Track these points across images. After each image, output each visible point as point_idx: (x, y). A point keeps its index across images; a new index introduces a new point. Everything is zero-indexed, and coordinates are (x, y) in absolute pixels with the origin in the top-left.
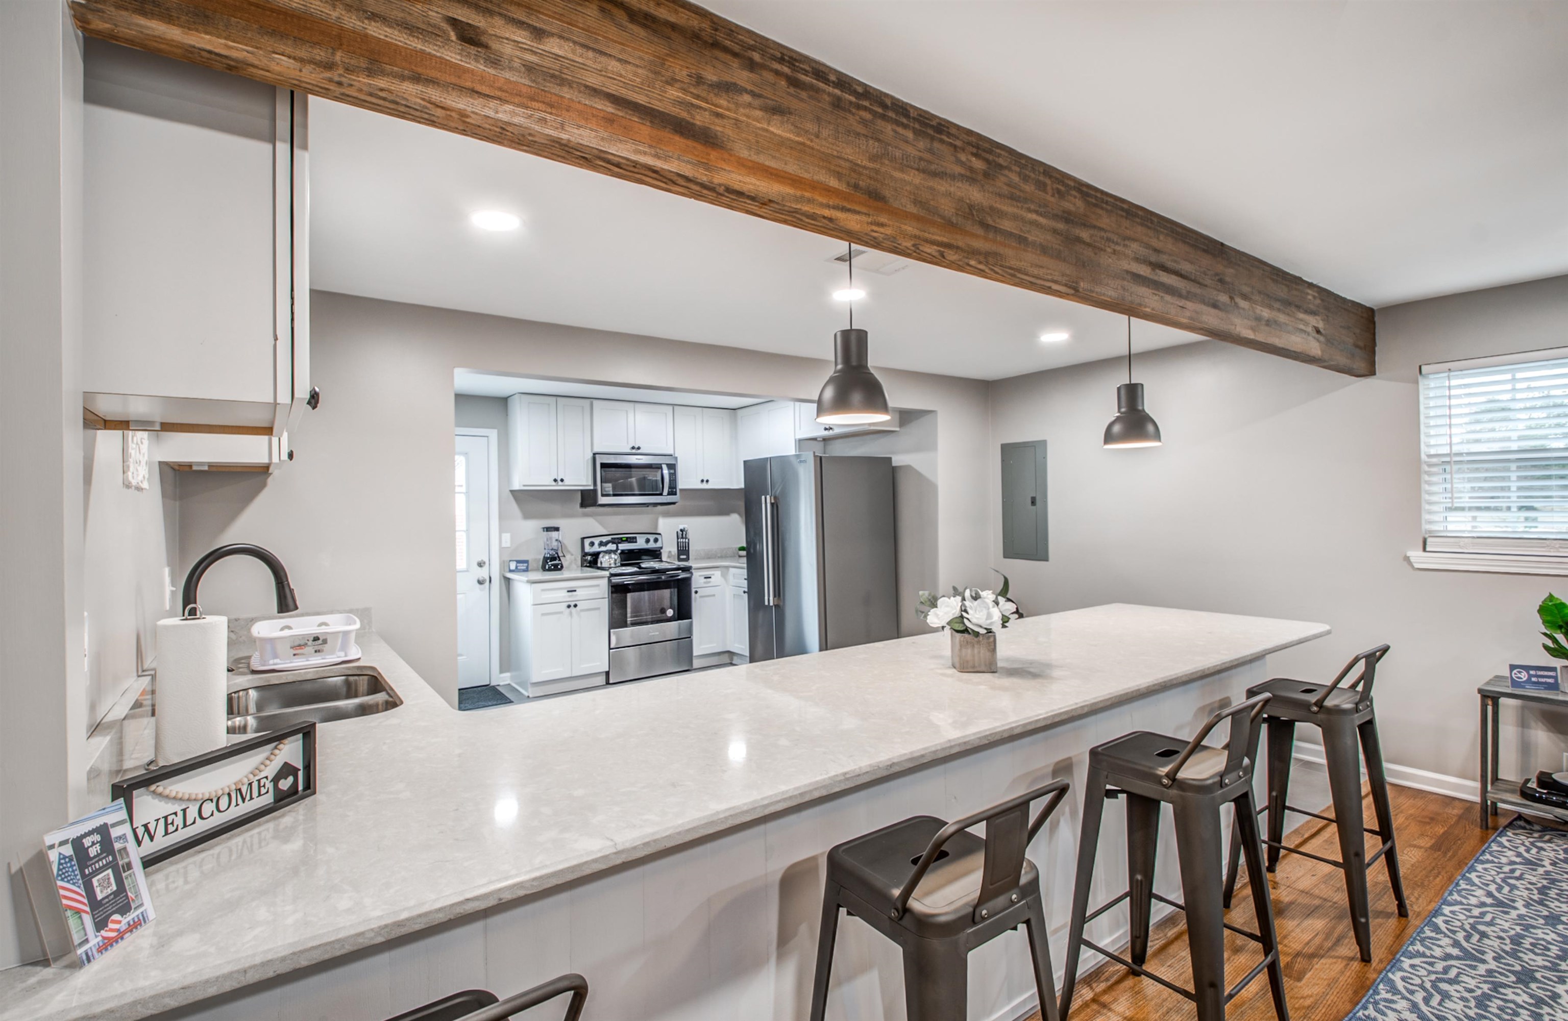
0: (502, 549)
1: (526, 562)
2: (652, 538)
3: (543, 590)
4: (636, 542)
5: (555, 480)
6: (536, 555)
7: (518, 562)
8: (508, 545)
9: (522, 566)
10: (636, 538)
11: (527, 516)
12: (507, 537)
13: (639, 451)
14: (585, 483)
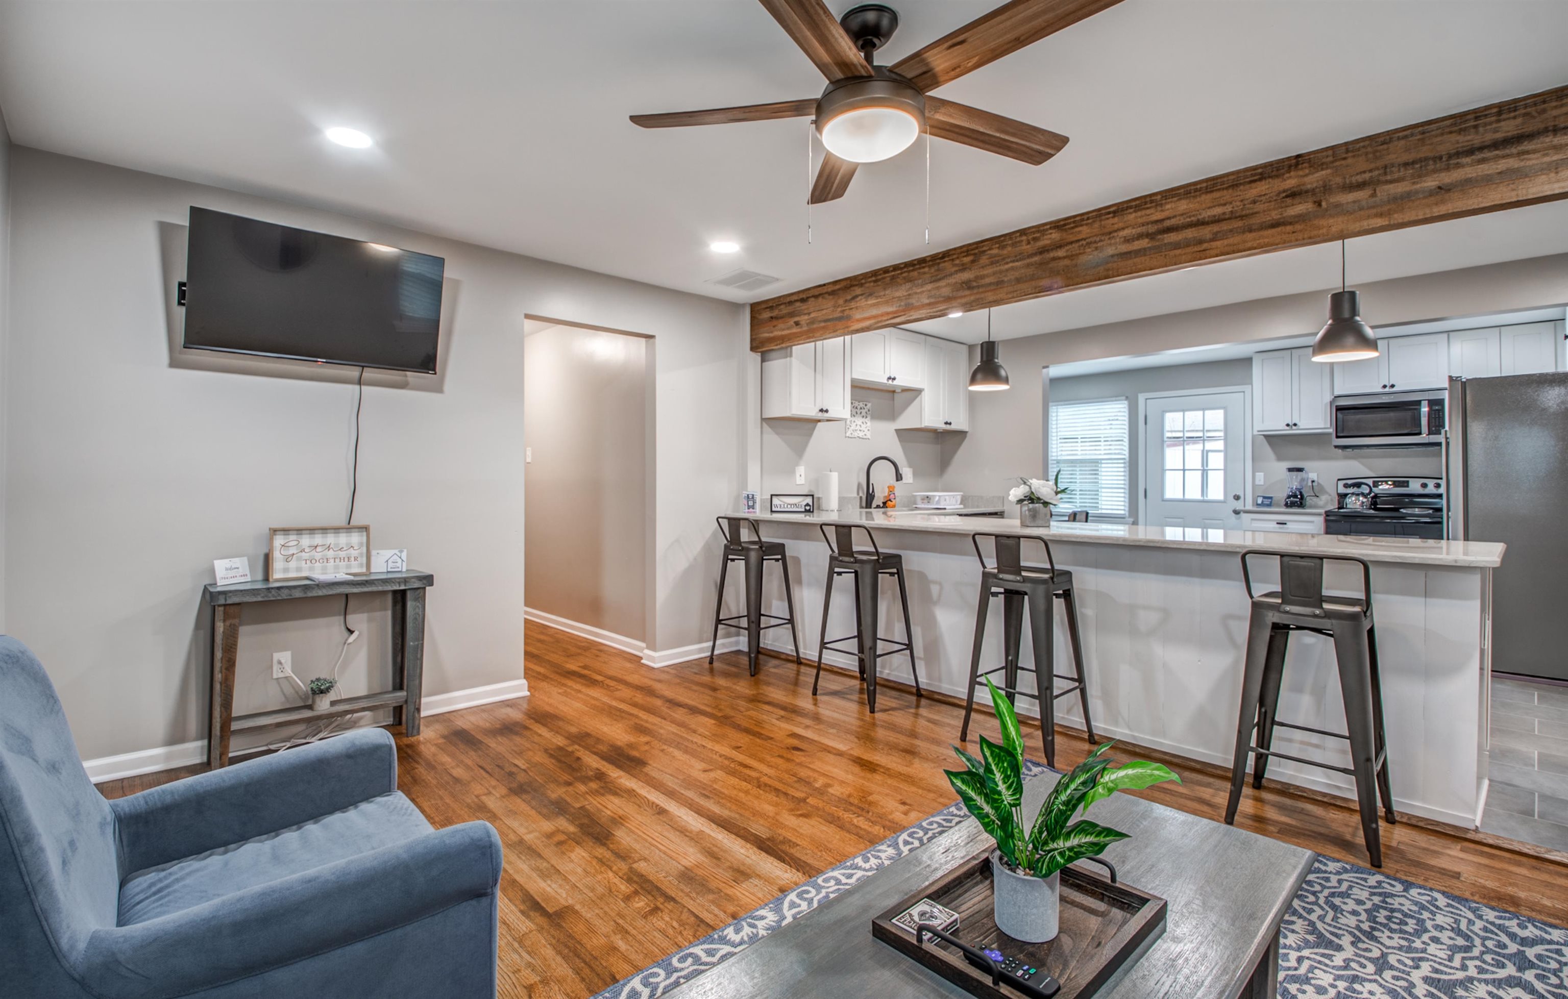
0: (1254, 486)
1: (1271, 498)
2: (1431, 484)
3: (1252, 519)
4: (1408, 486)
5: (1288, 425)
6: (1281, 494)
7: (1264, 497)
8: (1262, 483)
9: (1267, 502)
10: (1408, 482)
11: (1280, 458)
12: (1260, 476)
13: (1394, 389)
14: (1322, 426)
